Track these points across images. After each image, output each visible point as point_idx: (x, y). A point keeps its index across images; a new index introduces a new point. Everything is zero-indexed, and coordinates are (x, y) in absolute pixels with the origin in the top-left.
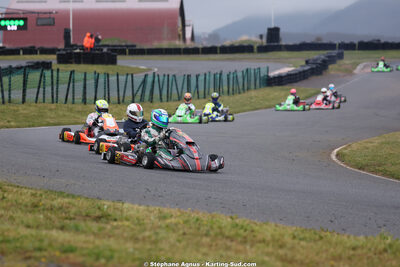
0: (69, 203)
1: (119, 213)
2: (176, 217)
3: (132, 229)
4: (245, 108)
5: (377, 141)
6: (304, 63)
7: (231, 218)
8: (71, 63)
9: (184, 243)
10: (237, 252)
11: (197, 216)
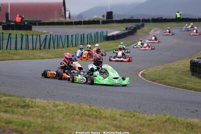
0: (9, 99)
1: (34, 104)
2: (62, 105)
3: (40, 112)
5: (161, 67)
6: (125, 29)
7: (90, 106)
8: (9, 30)
9: (66, 119)
10: (93, 123)
11: (72, 105)
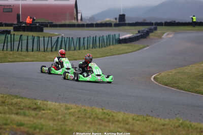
0: (20, 101)
1: (45, 106)
2: (74, 108)
3: (53, 115)
4: (108, 54)
5: (174, 71)
6: (137, 32)
7: (102, 109)
8: (20, 31)
9: (78, 122)
10: (105, 126)
11: (84, 108)
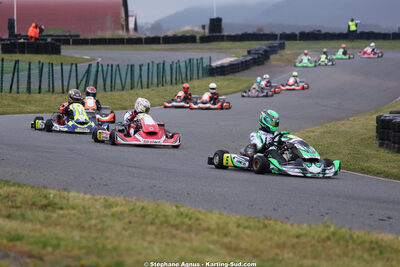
0: (16, 192)
1: (65, 202)
2: (121, 204)
3: (78, 218)
5: (318, 130)
6: (246, 53)
7: (176, 206)
8: (16, 53)
10: (183, 240)
11: (142, 204)
